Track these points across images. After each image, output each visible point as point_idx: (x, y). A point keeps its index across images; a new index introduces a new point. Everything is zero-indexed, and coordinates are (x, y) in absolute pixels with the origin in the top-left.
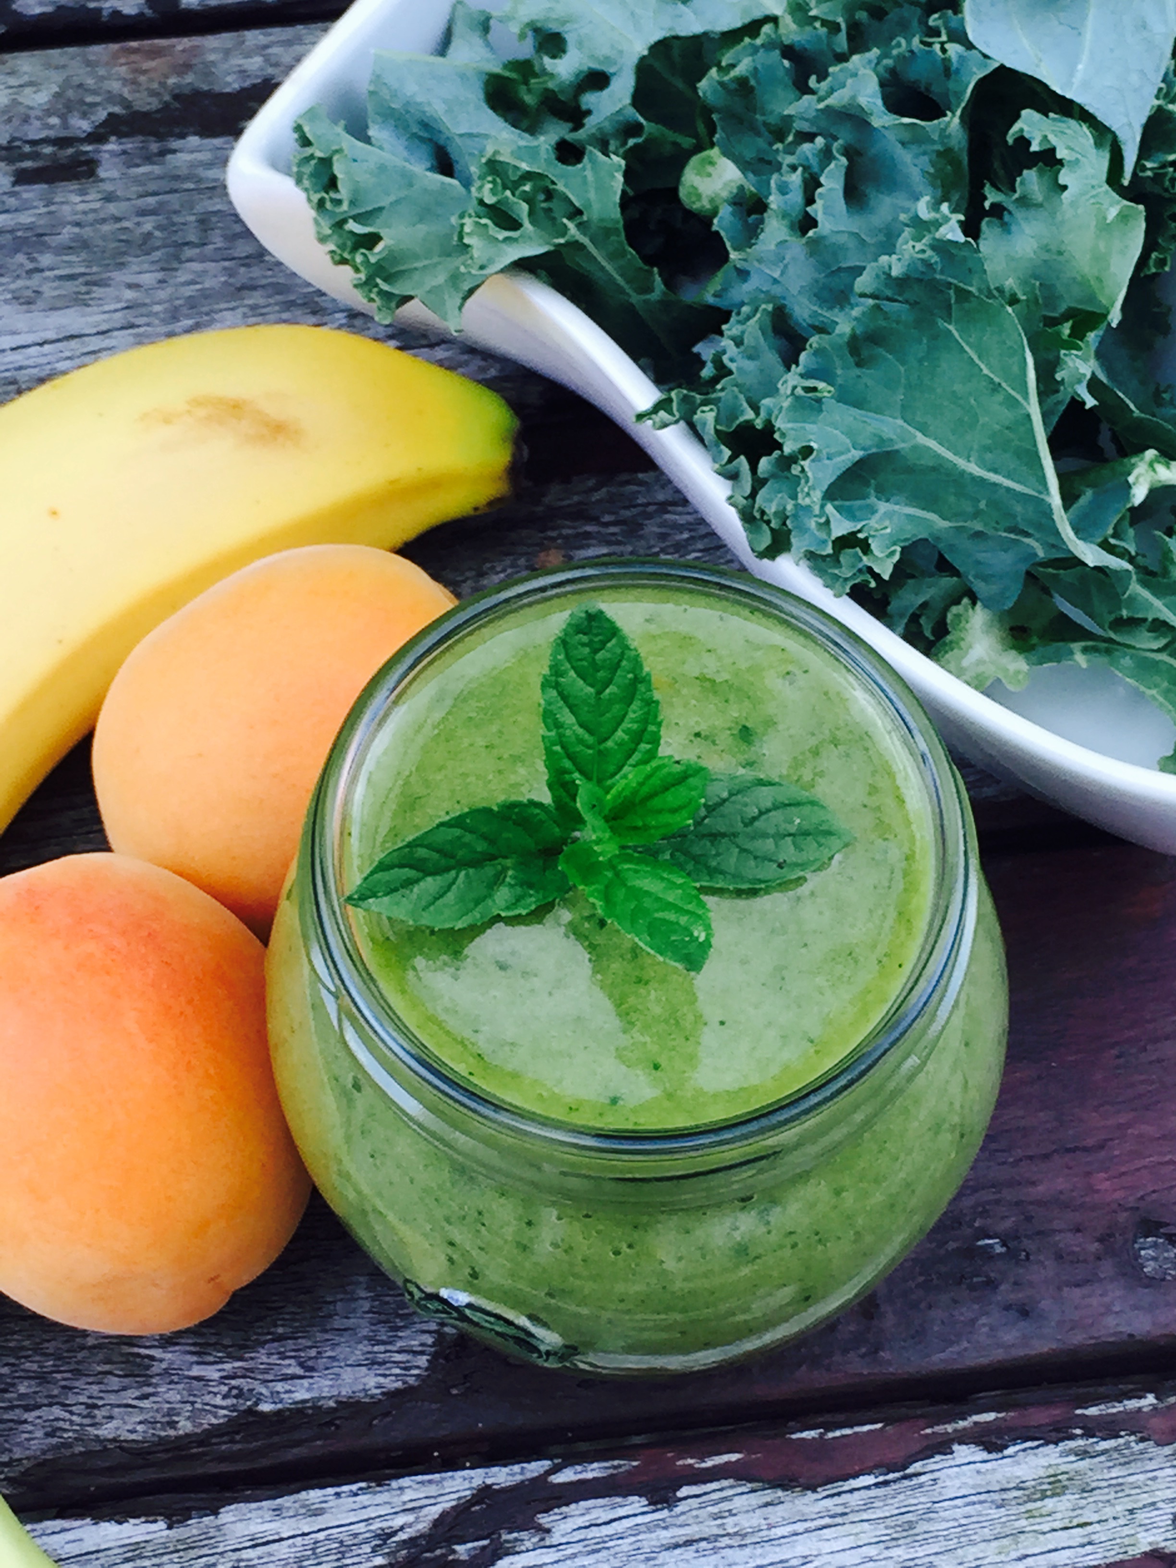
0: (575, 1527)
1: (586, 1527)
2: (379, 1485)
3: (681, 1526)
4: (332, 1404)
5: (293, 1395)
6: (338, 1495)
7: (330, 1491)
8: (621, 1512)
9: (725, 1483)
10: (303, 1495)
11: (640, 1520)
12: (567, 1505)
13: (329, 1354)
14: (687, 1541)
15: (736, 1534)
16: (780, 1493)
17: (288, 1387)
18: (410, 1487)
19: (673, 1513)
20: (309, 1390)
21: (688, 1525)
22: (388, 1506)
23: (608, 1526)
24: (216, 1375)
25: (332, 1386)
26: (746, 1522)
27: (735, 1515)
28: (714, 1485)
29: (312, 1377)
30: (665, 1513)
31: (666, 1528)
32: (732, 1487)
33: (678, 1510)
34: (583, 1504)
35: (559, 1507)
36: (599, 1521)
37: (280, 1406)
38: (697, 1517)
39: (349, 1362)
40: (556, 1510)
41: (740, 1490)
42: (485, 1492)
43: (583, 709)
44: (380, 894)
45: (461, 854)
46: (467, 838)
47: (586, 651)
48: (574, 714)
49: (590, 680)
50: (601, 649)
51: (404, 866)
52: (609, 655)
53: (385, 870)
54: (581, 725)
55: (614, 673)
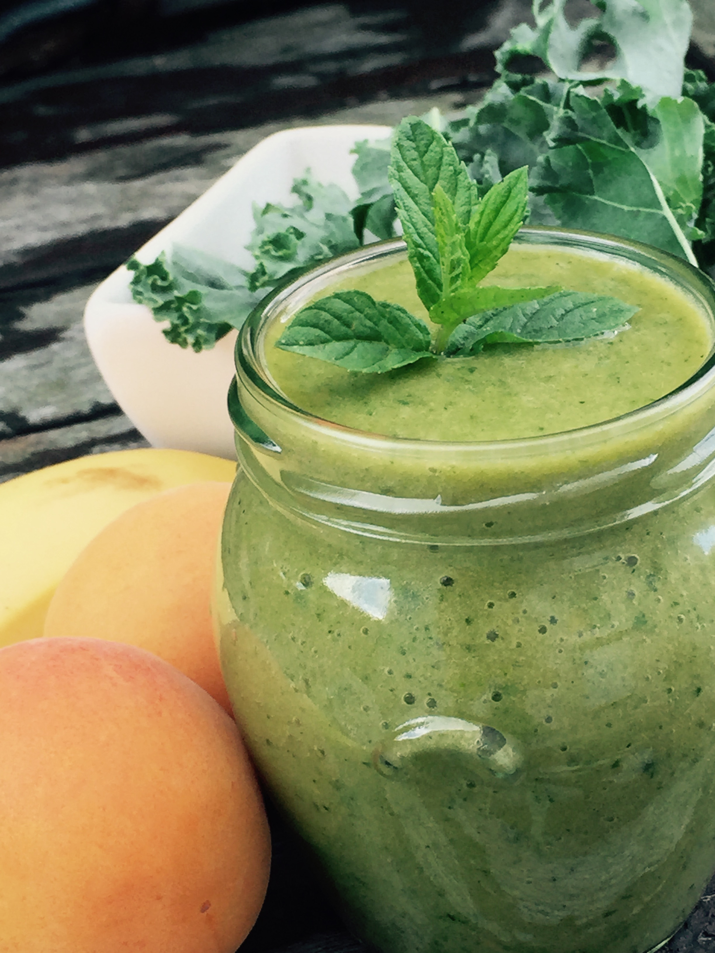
43: (422, 200)
44: (301, 343)
45: (355, 324)
46: (357, 314)
47: (415, 154)
48: (416, 203)
49: (423, 178)
50: (426, 152)
51: (315, 326)
52: (433, 154)
53: (302, 325)
54: (423, 214)
55: (439, 168)
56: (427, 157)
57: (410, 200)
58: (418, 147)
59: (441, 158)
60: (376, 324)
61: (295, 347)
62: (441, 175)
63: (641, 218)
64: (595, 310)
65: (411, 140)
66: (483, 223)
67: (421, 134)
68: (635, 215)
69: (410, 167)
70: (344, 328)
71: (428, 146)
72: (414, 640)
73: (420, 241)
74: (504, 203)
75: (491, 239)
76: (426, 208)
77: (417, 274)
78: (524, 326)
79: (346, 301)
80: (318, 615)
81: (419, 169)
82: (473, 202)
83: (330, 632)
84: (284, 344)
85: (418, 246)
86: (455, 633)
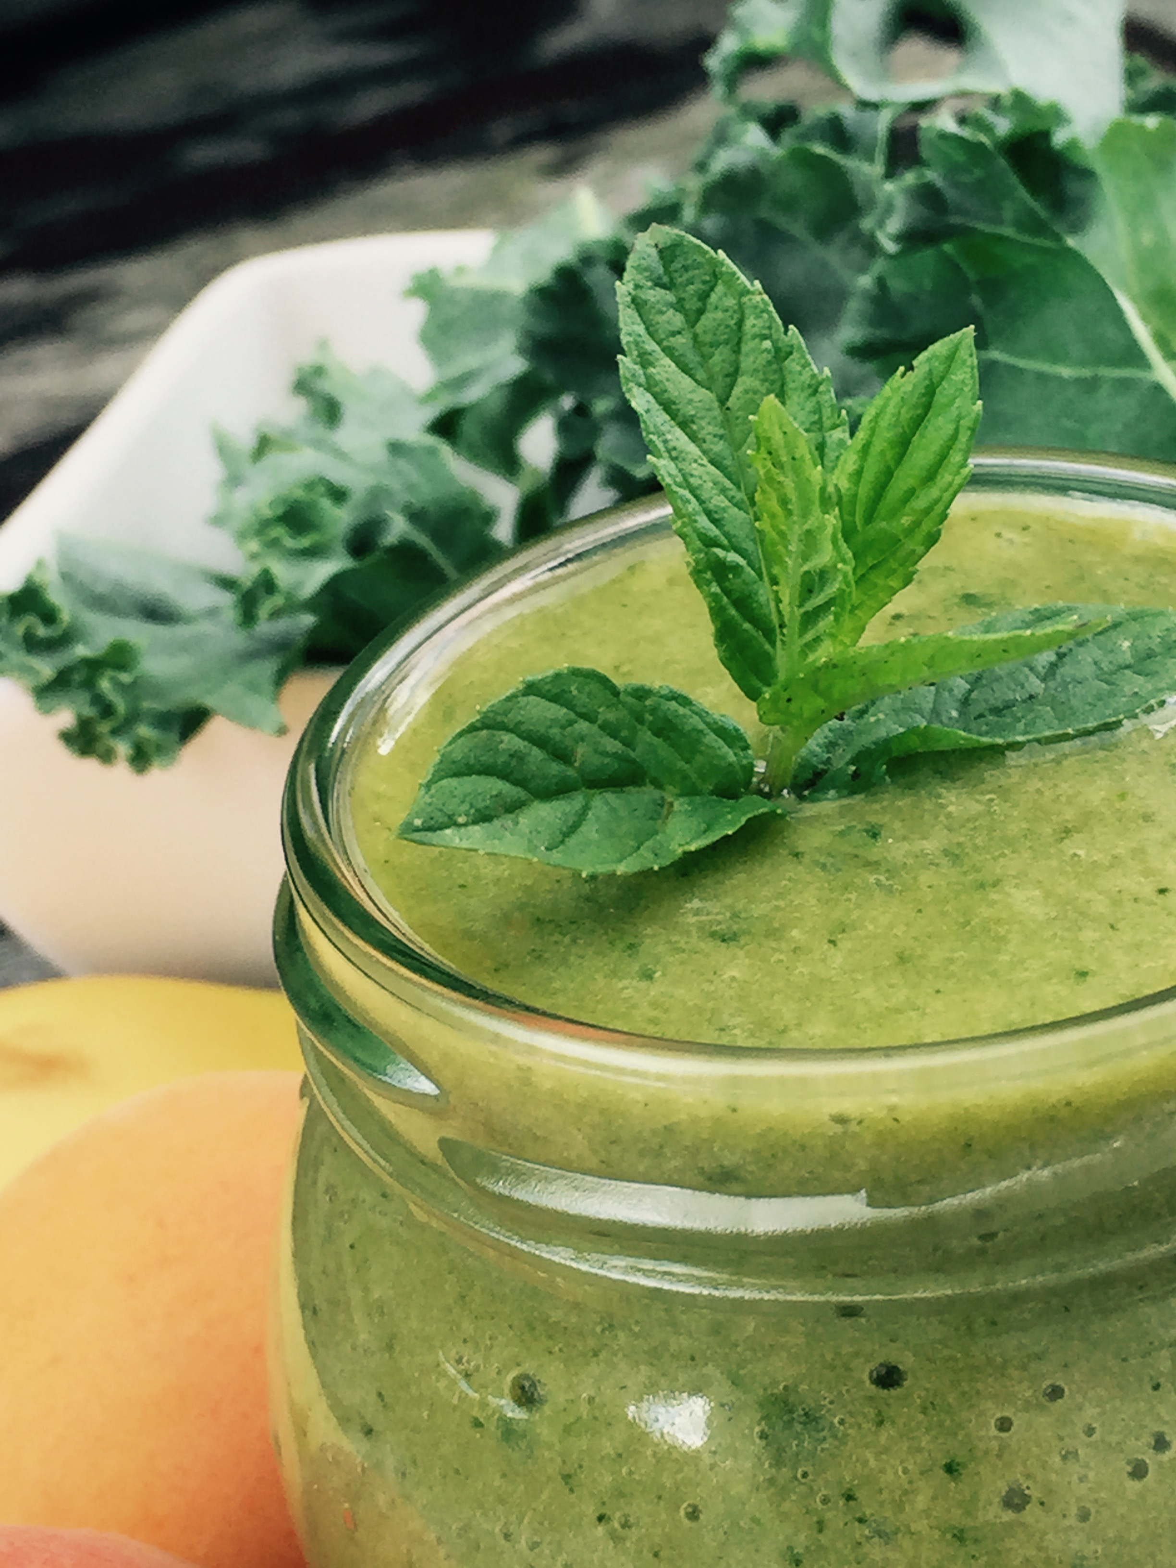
43: (707, 428)
44: (461, 820)
45: (581, 750)
46: (582, 726)
47: (678, 320)
48: (693, 437)
49: (701, 375)
50: (701, 312)
51: (487, 771)
52: (719, 315)
53: (457, 775)
54: (712, 462)
55: (737, 351)
56: (707, 321)
57: (678, 432)
58: (680, 300)
59: (740, 323)
60: (628, 743)
61: (448, 832)
62: (746, 363)
63: (1104, 391)
64: (1126, 644)
65: (664, 287)
66: (869, 476)
67: (686, 268)
68: (1090, 385)
69: (669, 351)
70: (555, 768)
71: (704, 296)
72: (821, 1526)
73: (714, 531)
74: (918, 422)
75: (894, 513)
76: (719, 447)
77: (717, 612)
78: (965, 702)
79: (554, 699)
80: (567, 1478)
81: (692, 358)
82: (827, 423)
83: (601, 1518)
84: (418, 830)
85: (710, 542)
86: (921, 1501)
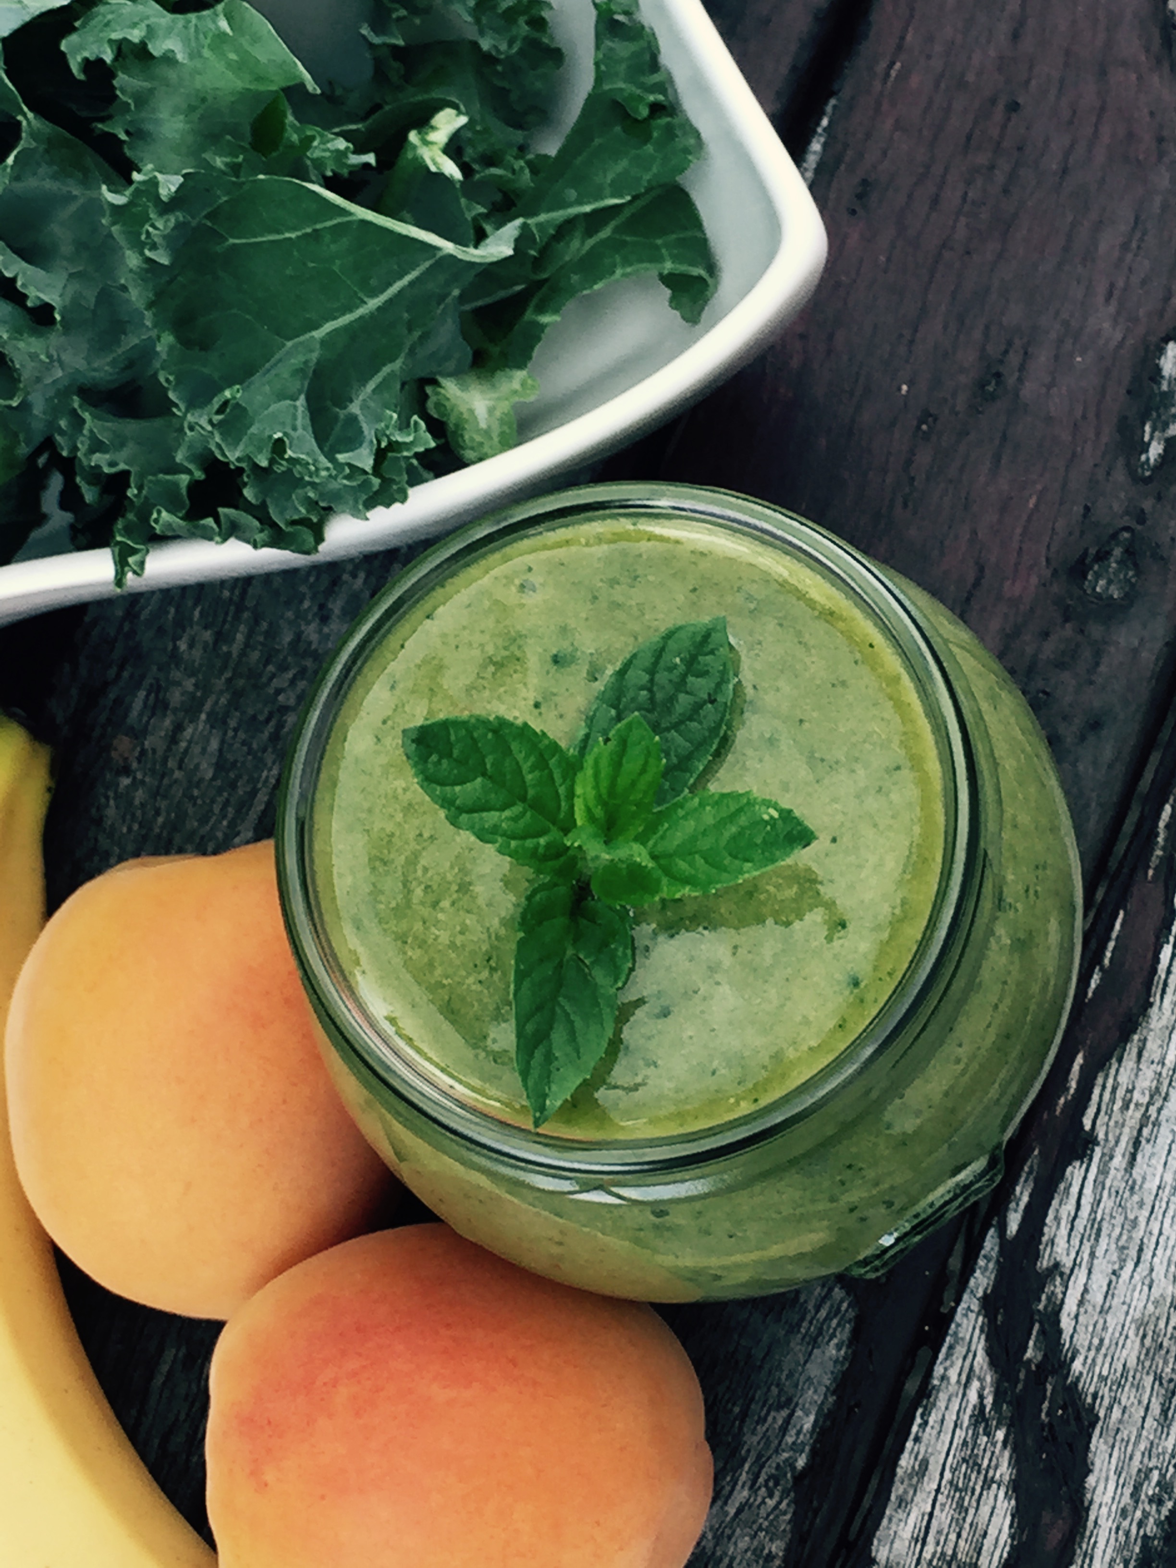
0: (1066, 1239)
1: (1072, 1229)
2: (929, 1396)
3: (1117, 1142)
4: (831, 1399)
5: (805, 1430)
6: (917, 1439)
7: (909, 1444)
8: (1075, 1190)
9: (1100, 1080)
10: (899, 1472)
11: (1091, 1176)
12: (1042, 1234)
13: (783, 1377)
14: (1135, 1143)
15: (1152, 1097)
16: (1136, 1037)
17: (793, 1432)
18: (946, 1369)
19: (1102, 1143)
20: (807, 1415)
21: (1120, 1134)
22: (954, 1399)
23: (1082, 1208)
24: (746, 1493)
25: (815, 1391)
26: (1146, 1080)
27: (1134, 1088)
28: (1097, 1091)
29: (797, 1404)
30: (1098, 1151)
31: (1111, 1158)
32: (1106, 1077)
33: (1101, 1136)
34: (1049, 1219)
35: (1040, 1242)
36: (1073, 1214)
37: (807, 1448)
38: (1116, 1122)
39: (802, 1362)
40: (1041, 1247)
41: (1113, 1071)
42: (988, 1304)
44: (545, 1090)
58: (440, 754)
61: (547, 1101)
64: (678, 660)
68: (313, 236)
69: (453, 783)
70: (544, 1014)
